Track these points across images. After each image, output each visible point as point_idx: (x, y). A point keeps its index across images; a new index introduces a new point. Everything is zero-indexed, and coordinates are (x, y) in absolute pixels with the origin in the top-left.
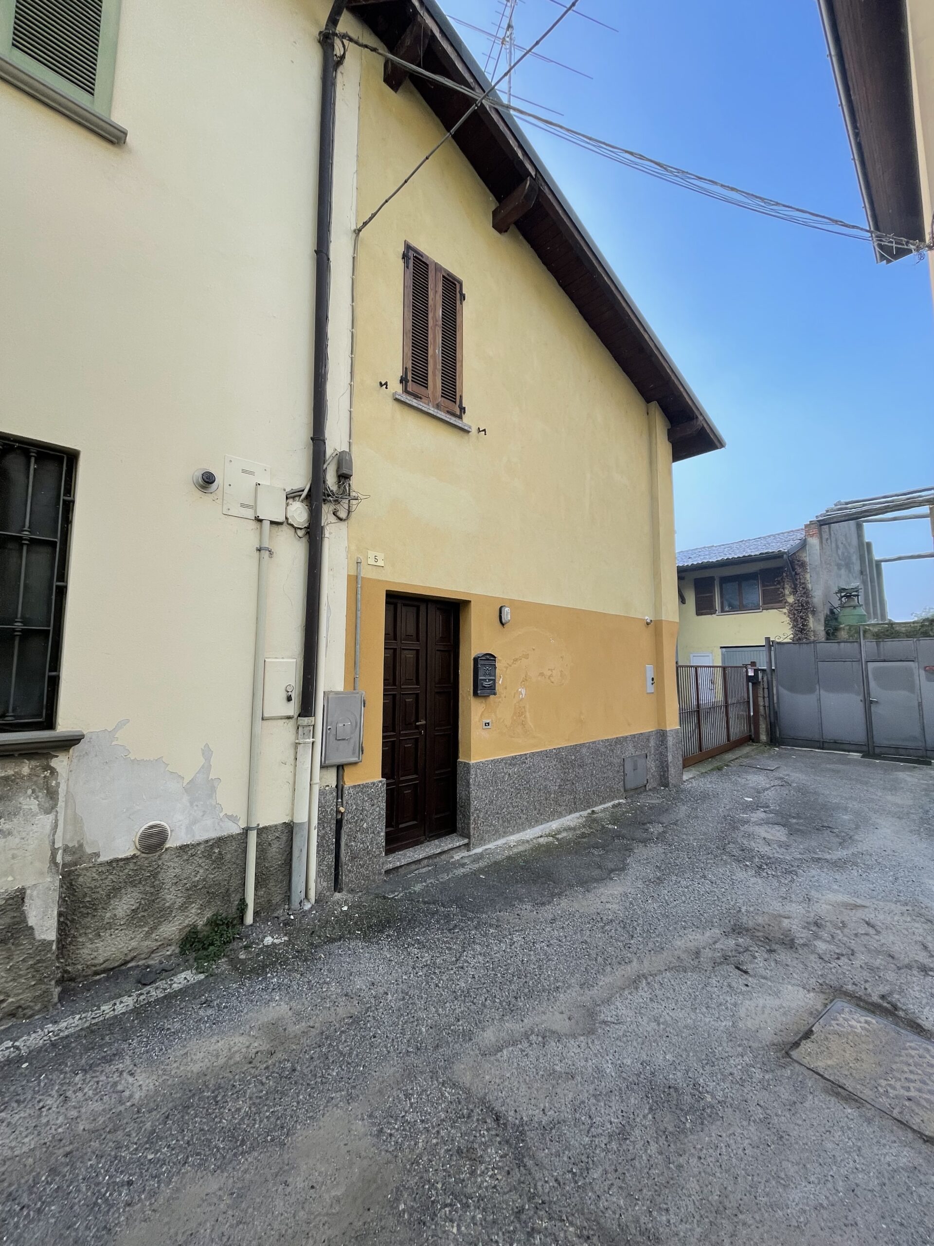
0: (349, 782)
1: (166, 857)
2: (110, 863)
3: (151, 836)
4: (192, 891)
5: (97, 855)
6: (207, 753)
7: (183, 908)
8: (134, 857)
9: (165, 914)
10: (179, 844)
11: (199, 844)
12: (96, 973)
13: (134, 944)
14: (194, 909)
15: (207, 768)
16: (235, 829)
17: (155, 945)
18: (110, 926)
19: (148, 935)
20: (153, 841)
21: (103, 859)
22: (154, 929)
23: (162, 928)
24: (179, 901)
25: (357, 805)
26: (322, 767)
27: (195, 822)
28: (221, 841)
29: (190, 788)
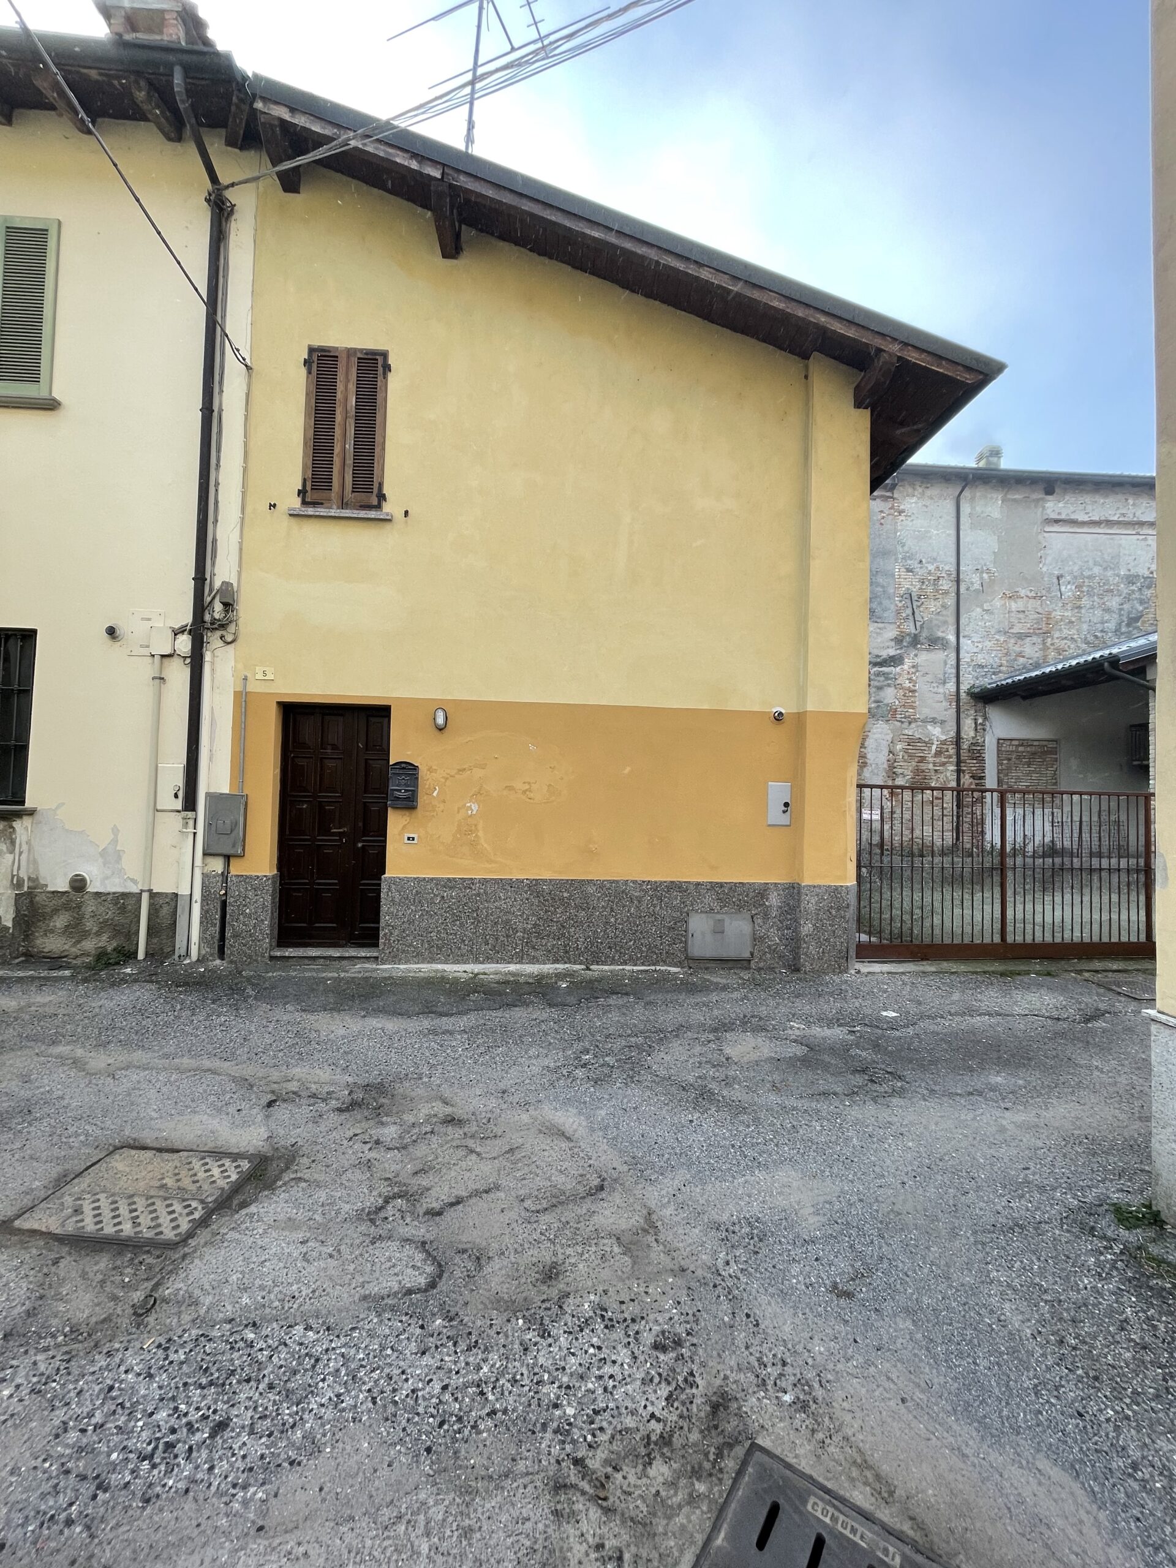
0: (234, 871)
1: (86, 897)
2: (53, 892)
3: (76, 881)
4: (104, 925)
5: (46, 886)
6: (115, 831)
7: (98, 934)
8: (66, 892)
9: (85, 935)
10: (95, 890)
11: (109, 894)
12: (45, 957)
13: (66, 947)
14: (105, 937)
15: (115, 841)
16: (135, 889)
17: (79, 953)
18: (52, 931)
19: (74, 945)
20: (77, 884)
21: (50, 889)
22: (79, 942)
23: (83, 943)
24: (95, 929)
25: (240, 892)
26: (205, 854)
27: (107, 878)
28: (124, 895)
29: (103, 853)
